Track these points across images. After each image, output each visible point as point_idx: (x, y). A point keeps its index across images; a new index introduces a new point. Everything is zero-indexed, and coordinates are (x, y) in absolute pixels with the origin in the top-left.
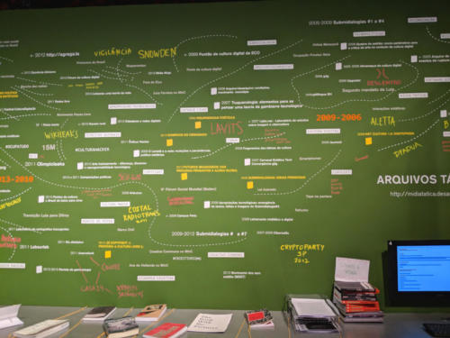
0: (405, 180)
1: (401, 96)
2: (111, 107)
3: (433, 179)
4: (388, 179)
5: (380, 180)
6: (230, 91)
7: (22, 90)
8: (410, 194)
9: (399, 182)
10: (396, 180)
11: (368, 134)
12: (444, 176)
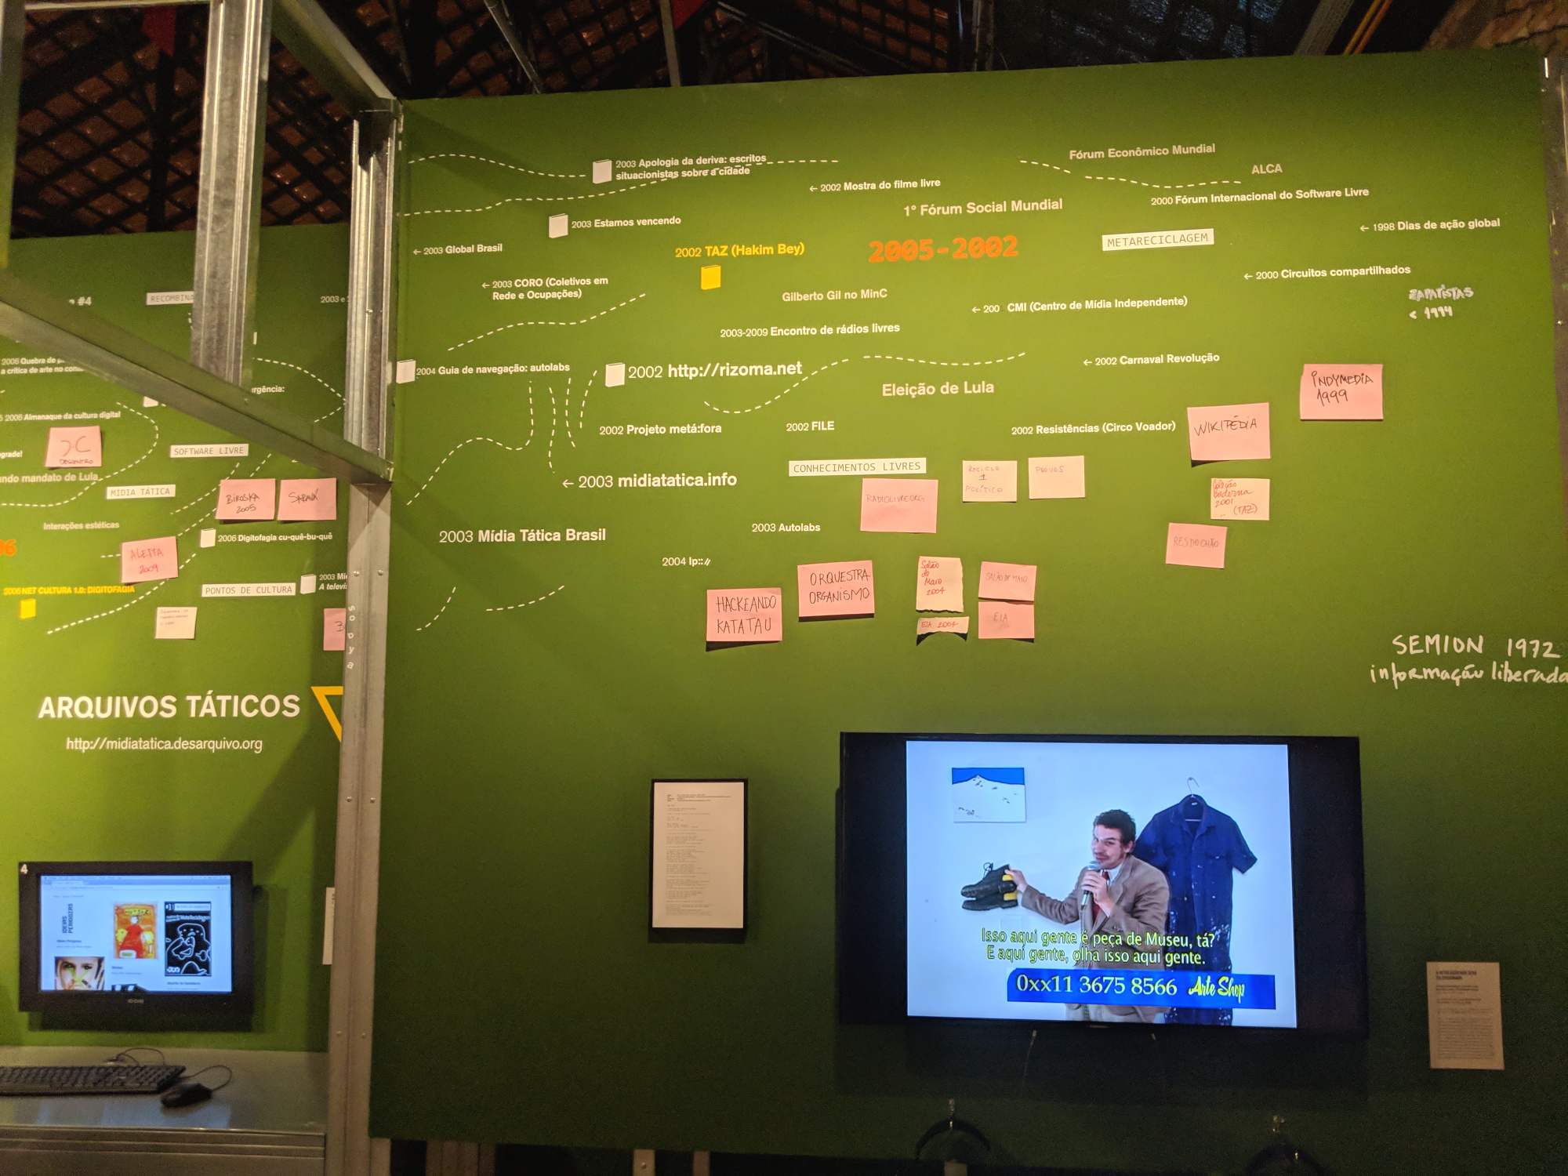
0: (103, 710)
1: (113, 493)
3: (167, 707)
4: (65, 707)
5: (47, 709)
8: (112, 744)
9: (89, 714)
10: (83, 707)
11: (28, 591)
12: (193, 699)
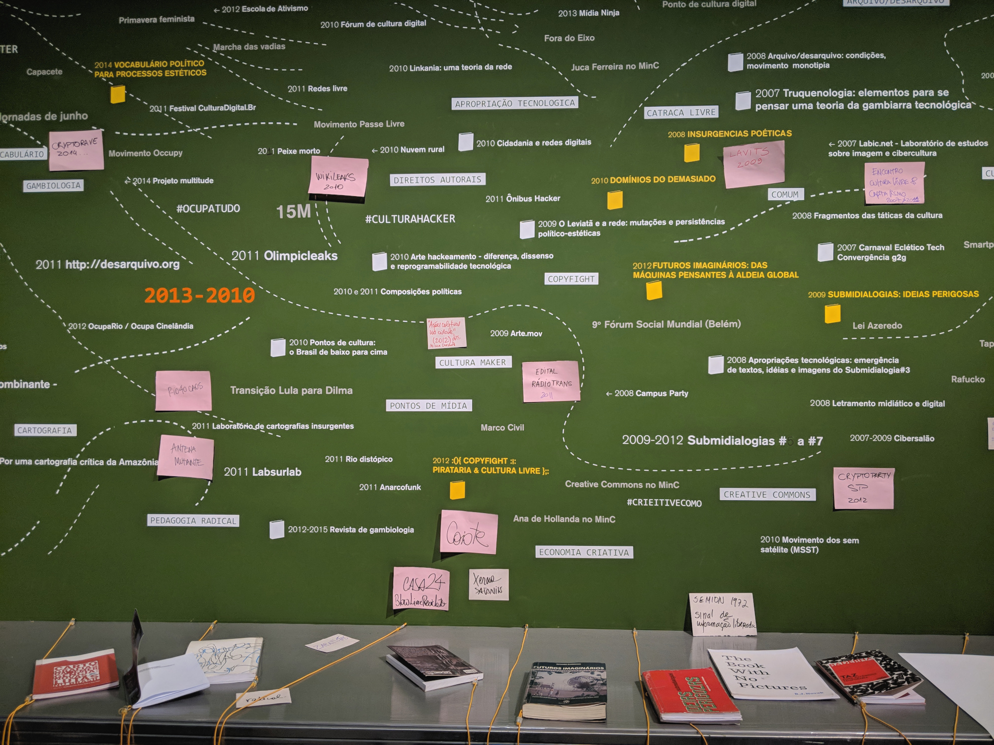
2: (459, 104)
6: (779, 61)
7: (216, 56)
